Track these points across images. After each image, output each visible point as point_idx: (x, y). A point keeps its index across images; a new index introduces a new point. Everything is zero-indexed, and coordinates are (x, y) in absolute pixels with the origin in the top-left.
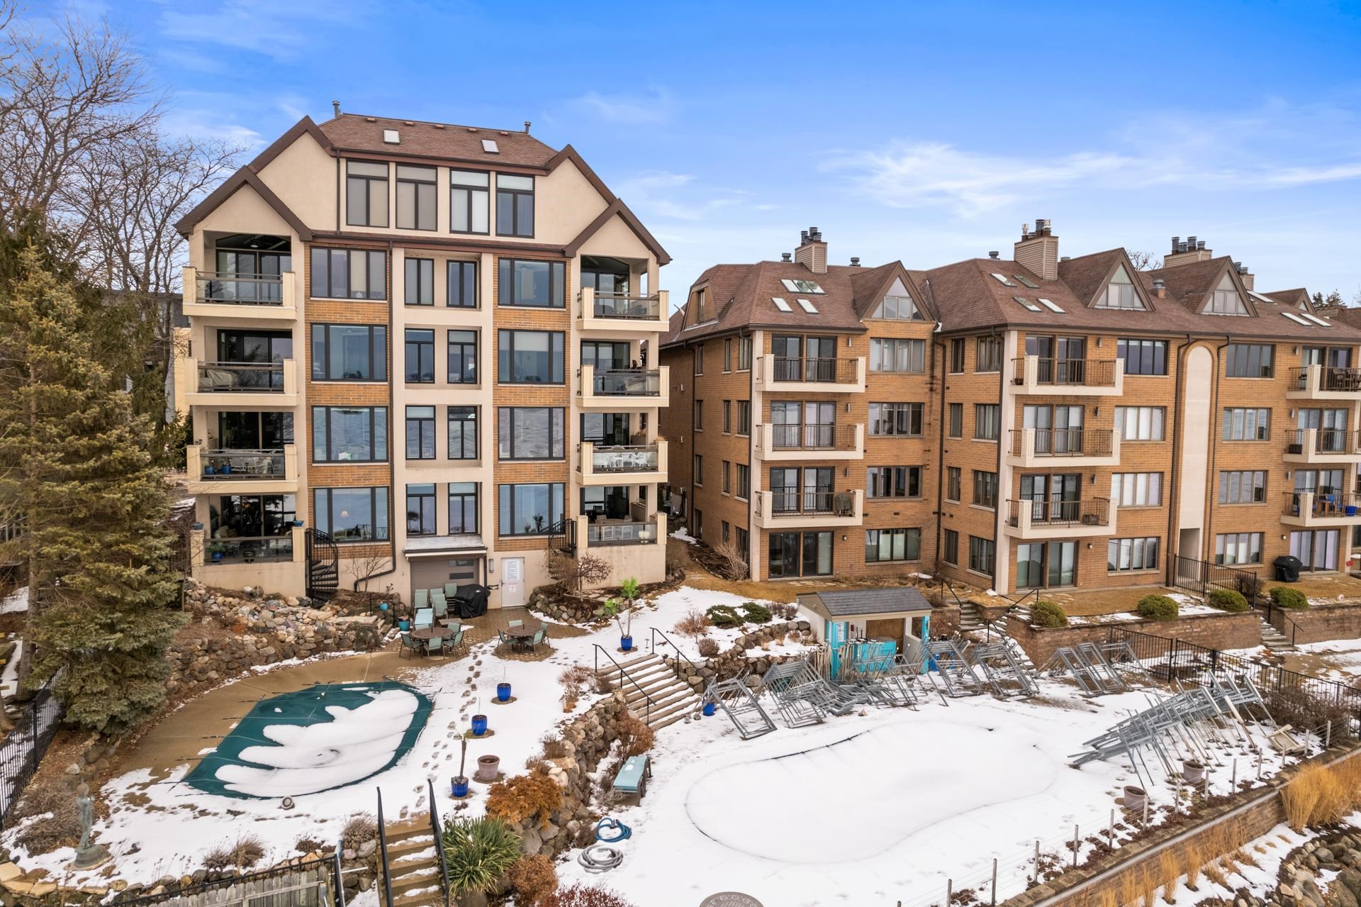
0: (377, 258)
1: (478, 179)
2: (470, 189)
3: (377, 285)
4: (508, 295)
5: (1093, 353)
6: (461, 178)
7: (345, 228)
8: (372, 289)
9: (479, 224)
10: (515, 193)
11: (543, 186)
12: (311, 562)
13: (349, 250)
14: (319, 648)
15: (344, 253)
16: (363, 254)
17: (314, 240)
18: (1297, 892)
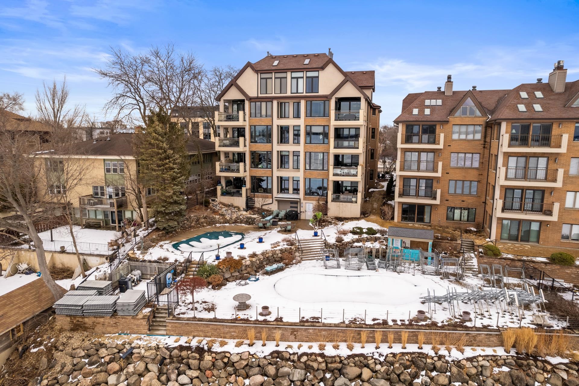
0: (269, 104)
1: (300, 74)
2: (297, 78)
5: (555, 131)
6: (295, 75)
7: (260, 95)
8: (268, 114)
9: (300, 90)
10: (312, 78)
11: (322, 74)
12: (248, 197)
13: (261, 102)
15: (260, 103)
16: (265, 103)
17: (251, 99)
18: (468, 364)
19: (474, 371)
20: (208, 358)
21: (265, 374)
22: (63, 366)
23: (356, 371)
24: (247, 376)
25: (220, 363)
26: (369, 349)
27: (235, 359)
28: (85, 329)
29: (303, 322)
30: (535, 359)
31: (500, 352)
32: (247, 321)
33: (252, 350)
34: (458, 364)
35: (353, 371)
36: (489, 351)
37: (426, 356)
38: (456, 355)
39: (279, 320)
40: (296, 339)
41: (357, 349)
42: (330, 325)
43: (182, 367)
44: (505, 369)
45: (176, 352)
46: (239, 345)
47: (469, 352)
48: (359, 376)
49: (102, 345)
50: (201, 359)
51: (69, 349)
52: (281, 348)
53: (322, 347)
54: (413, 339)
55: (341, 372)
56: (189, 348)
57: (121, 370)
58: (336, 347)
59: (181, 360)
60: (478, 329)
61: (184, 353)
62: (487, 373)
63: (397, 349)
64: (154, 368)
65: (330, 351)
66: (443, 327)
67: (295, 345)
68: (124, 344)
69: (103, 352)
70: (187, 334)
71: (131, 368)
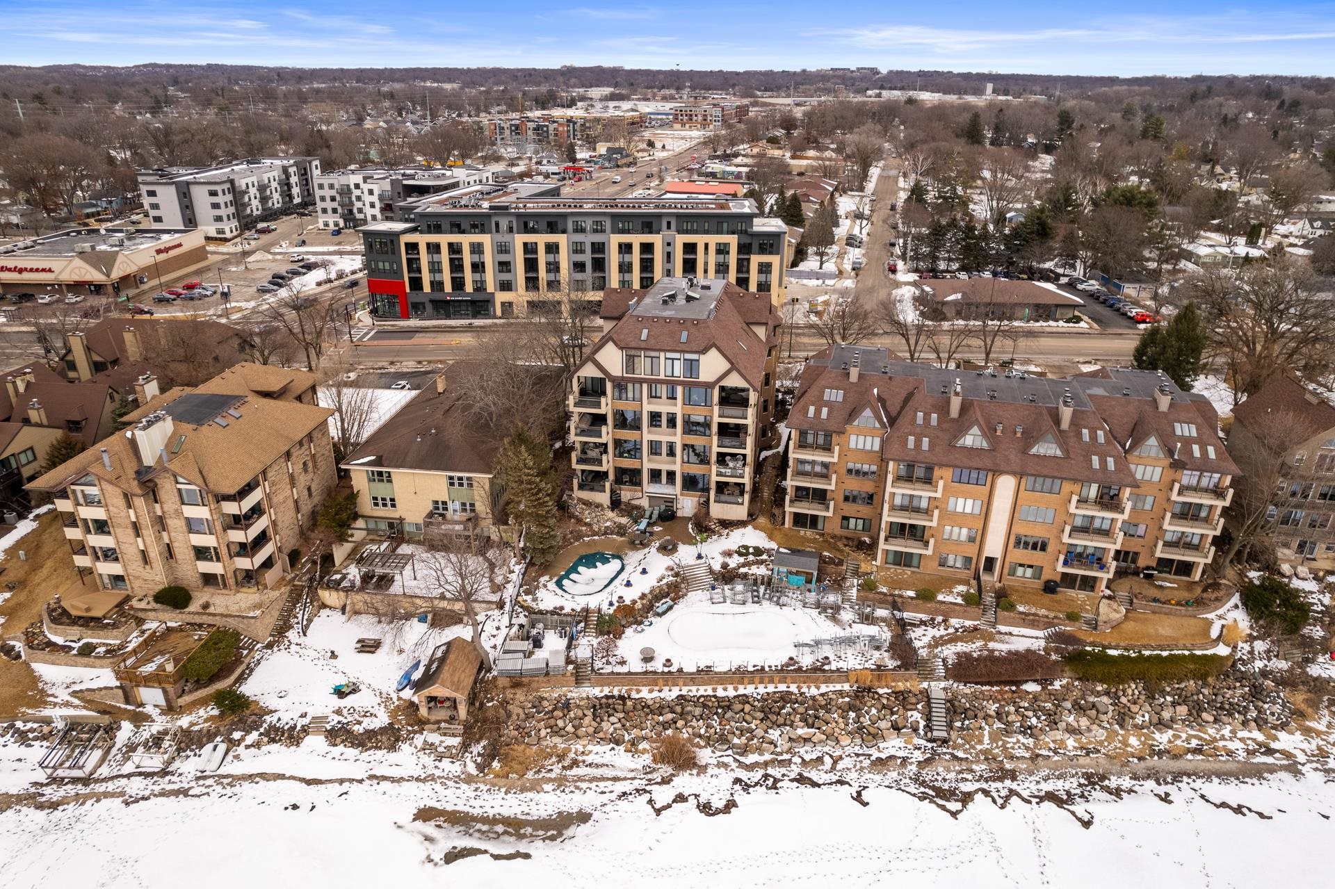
0: (637, 386)
1: (676, 355)
2: (673, 359)
3: (637, 396)
4: (688, 401)
5: (937, 472)
6: (669, 355)
7: (625, 375)
8: (635, 397)
9: (677, 373)
10: (692, 360)
11: (703, 358)
12: (612, 492)
13: (627, 383)
14: (605, 533)
15: (625, 384)
16: (632, 384)
17: (614, 380)
18: (821, 698)
19: (824, 703)
20: (629, 703)
21: (673, 712)
22: (518, 715)
23: (740, 707)
24: (661, 714)
25: (639, 707)
26: (749, 690)
27: (650, 703)
28: (524, 686)
29: (699, 671)
30: (869, 691)
31: (846, 687)
32: (655, 673)
33: (662, 695)
34: (813, 698)
35: (738, 707)
36: (838, 687)
37: (792, 693)
38: (814, 691)
39: (680, 670)
40: (694, 684)
41: (741, 691)
42: (720, 673)
43: (611, 712)
44: (847, 699)
45: (604, 701)
46: (651, 691)
47: (824, 689)
48: (742, 710)
49: (543, 699)
50: (624, 704)
51: (517, 703)
52: (684, 692)
53: (714, 690)
54: (783, 681)
55: (729, 708)
56: (613, 697)
57: (565, 716)
58: (725, 689)
59: (608, 706)
60: (832, 671)
61: (610, 701)
62: (833, 703)
63: (771, 688)
64: (589, 713)
65: (721, 693)
66: (806, 672)
67: (694, 688)
68: (560, 696)
69: (545, 703)
70: (609, 685)
71: (572, 714)
